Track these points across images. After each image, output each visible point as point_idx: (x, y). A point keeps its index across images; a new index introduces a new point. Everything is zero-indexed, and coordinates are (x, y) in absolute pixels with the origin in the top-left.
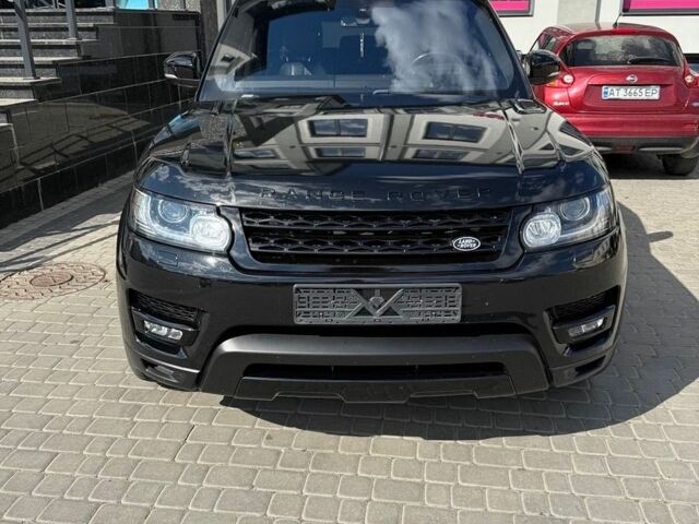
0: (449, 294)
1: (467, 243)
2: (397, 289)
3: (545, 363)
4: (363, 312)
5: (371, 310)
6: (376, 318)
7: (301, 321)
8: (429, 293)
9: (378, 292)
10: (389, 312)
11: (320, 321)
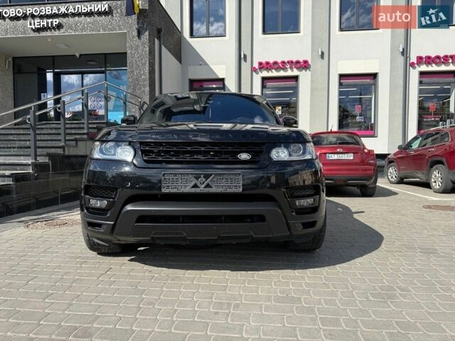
0: (236, 177)
1: (244, 156)
2: (211, 175)
3: (285, 218)
4: (195, 186)
5: (199, 184)
6: (201, 189)
7: (164, 190)
8: (227, 177)
9: (202, 176)
10: (208, 186)
11: (174, 191)
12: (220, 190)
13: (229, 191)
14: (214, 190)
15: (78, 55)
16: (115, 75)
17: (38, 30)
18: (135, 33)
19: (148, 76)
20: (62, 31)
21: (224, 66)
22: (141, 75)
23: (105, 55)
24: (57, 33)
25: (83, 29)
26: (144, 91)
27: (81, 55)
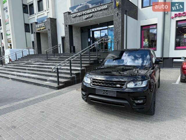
2: (108, 91)
3: (131, 106)
4: (104, 93)
11: (98, 94)
12: (110, 95)
13: (113, 96)
14: (108, 95)
15: (99, 24)
16: (111, 30)
17: (86, 19)
18: (116, 15)
19: (121, 31)
20: (93, 18)
21: (157, 18)
22: (118, 31)
23: (108, 22)
24: (91, 19)
25: (99, 16)
26: (119, 37)
27: (100, 24)
